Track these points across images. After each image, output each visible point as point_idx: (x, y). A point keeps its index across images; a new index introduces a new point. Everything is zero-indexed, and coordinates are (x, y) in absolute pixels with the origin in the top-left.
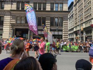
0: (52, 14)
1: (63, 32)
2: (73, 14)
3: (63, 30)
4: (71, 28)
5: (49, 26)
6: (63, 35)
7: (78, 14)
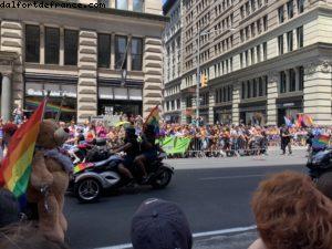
0: (103, 21)
1: (146, 92)
2: (179, 31)
3: (146, 85)
4: (171, 79)
5: (95, 65)
6: (146, 100)
7: (195, 31)
